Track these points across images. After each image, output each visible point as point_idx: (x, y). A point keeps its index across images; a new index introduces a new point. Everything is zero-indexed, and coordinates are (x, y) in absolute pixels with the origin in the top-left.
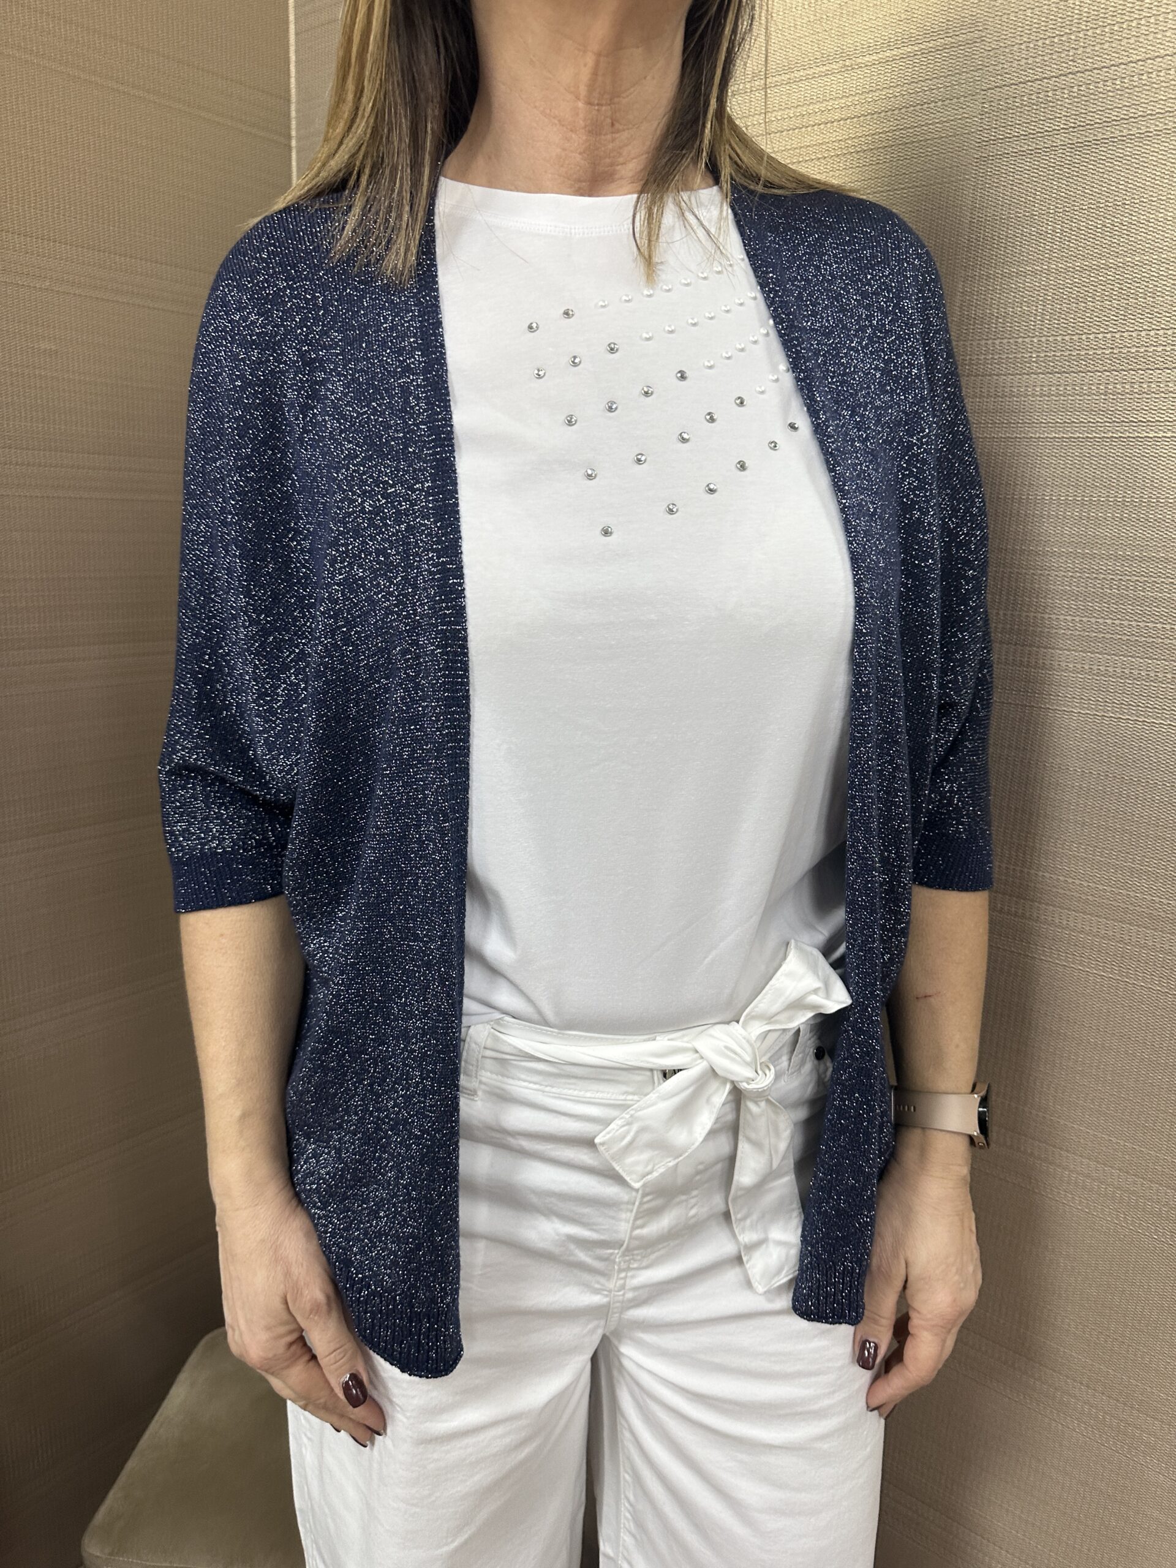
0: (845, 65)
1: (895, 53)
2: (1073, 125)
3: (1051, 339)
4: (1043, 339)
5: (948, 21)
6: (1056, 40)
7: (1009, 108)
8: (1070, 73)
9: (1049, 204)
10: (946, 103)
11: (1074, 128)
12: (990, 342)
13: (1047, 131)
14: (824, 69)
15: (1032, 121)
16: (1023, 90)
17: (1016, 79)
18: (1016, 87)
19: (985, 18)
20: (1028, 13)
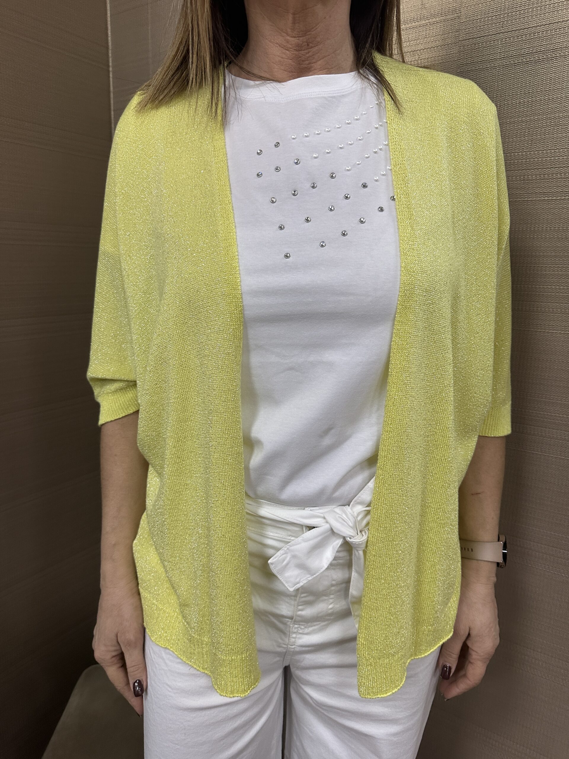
6: (494, 18)
15: (484, 55)
16: (479, 41)
17: (476, 36)
18: (476, 39)
19: (459, 8)
20: (480, 5)
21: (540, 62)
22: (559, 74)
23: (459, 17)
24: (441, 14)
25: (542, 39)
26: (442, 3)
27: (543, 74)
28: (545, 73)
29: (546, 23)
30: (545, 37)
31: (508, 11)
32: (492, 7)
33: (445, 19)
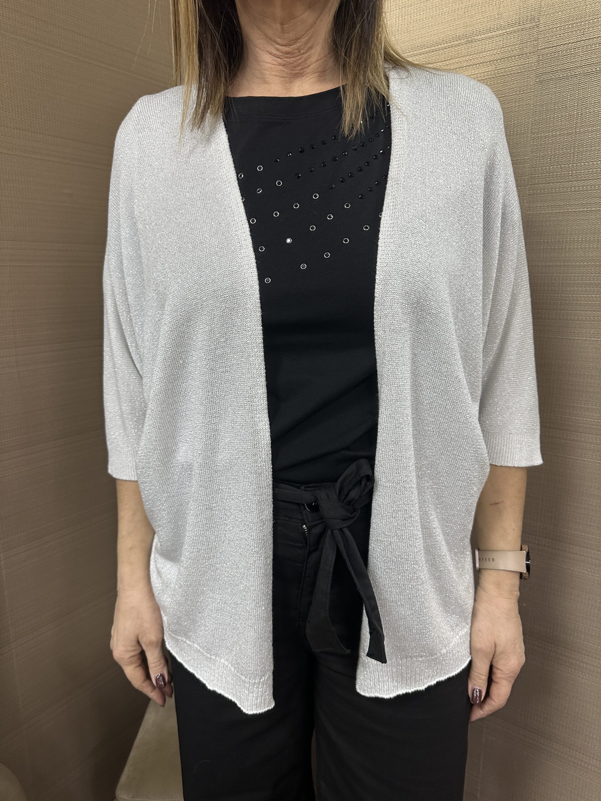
0: (468, 41)
1: (493, 34)
2: (584, 64)
3: (578, 164)
4: (575, 165)
5: (520, 18)
6: (574, 25)
7: (553, 58)
8: (582, 40)
9: (575, 102)
10: (520, 56)
11: (586, 66)
12: (547, 167)
13: (572, 68)
14: (456, 43)
15: (564, 63)
16: (559, 49)
17: (555, 44)
18: (555, 48)
19: (538, 16)
20: (560, 13)
23: (537, 26)
24: (520, 24)
26: (520, 12)
32: (572, 15)
33: (523, 28)
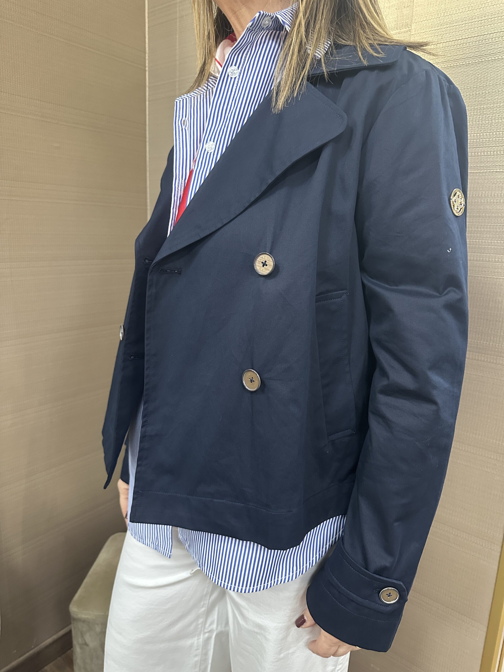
19: (411, 23)
20: (426, 21)
21: (470, 66)
22: (484, 75)
23: (410, 31)
24: (397, 28)
25: (472, 47)
26: (398, 20)
27: (472, 74)
28: (474, 74)
29: (475, 36)
30: (474, 46)
31: (447, 26)
32: (434, 23)
33: (399, 32)
